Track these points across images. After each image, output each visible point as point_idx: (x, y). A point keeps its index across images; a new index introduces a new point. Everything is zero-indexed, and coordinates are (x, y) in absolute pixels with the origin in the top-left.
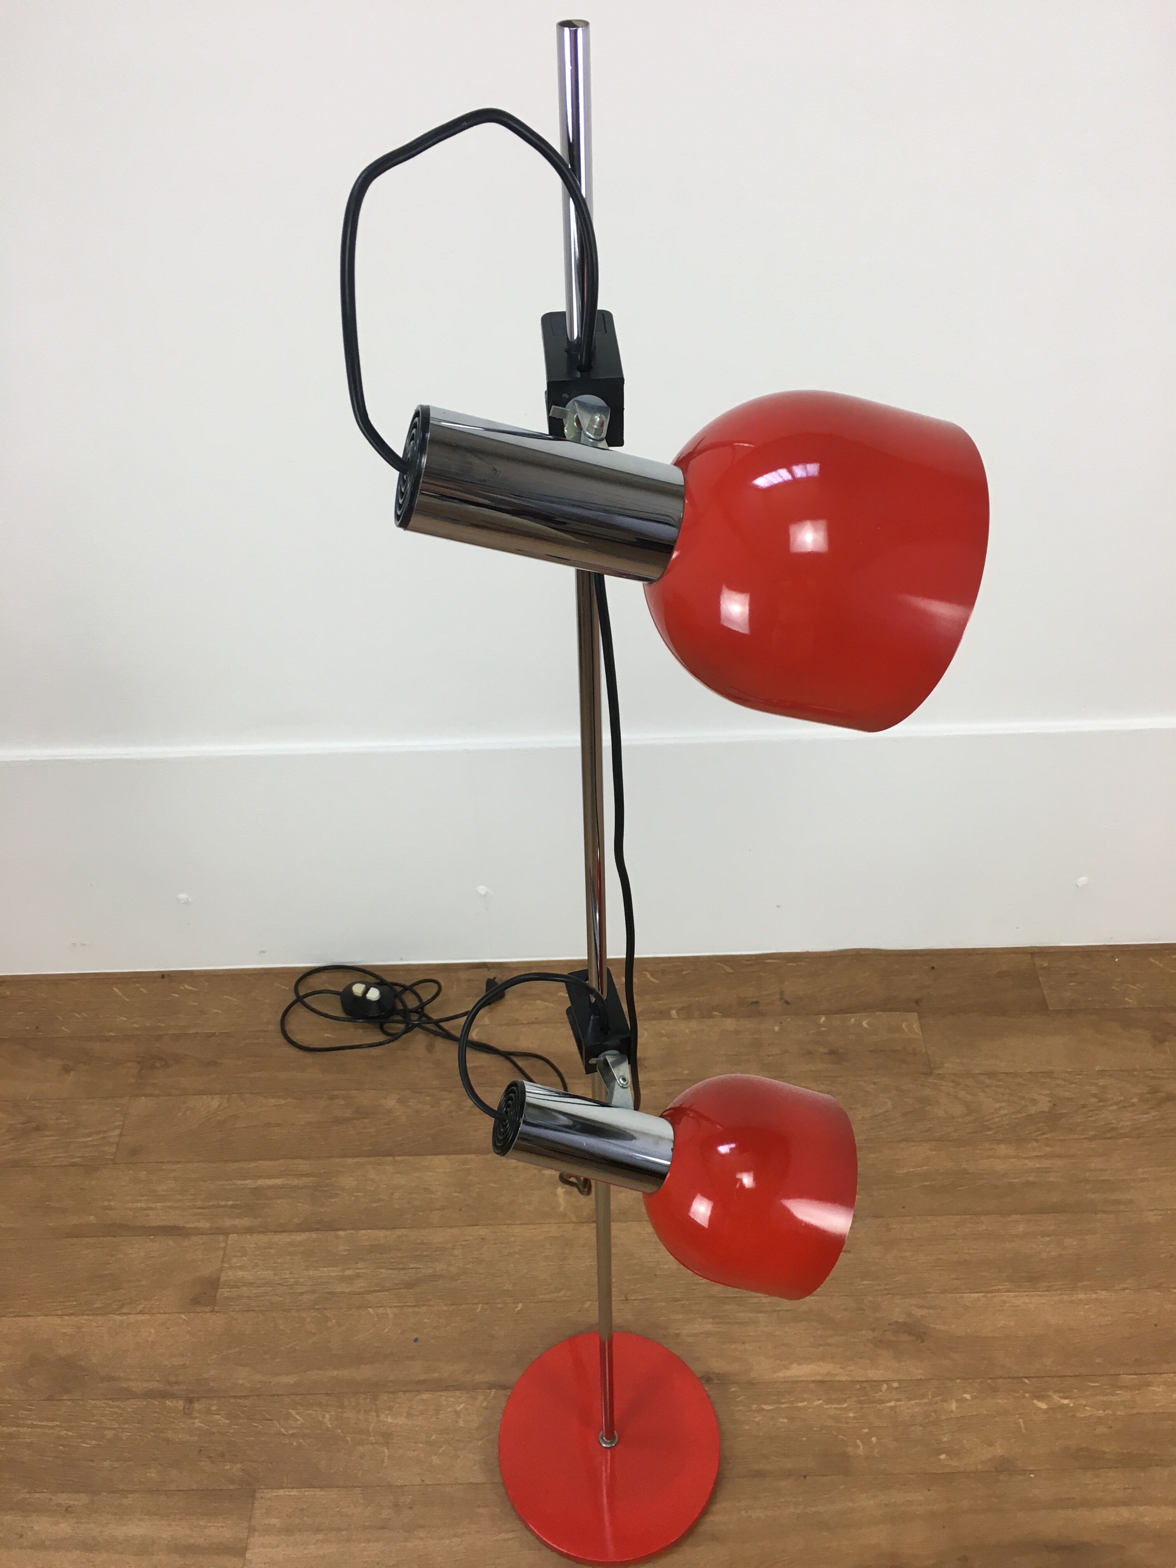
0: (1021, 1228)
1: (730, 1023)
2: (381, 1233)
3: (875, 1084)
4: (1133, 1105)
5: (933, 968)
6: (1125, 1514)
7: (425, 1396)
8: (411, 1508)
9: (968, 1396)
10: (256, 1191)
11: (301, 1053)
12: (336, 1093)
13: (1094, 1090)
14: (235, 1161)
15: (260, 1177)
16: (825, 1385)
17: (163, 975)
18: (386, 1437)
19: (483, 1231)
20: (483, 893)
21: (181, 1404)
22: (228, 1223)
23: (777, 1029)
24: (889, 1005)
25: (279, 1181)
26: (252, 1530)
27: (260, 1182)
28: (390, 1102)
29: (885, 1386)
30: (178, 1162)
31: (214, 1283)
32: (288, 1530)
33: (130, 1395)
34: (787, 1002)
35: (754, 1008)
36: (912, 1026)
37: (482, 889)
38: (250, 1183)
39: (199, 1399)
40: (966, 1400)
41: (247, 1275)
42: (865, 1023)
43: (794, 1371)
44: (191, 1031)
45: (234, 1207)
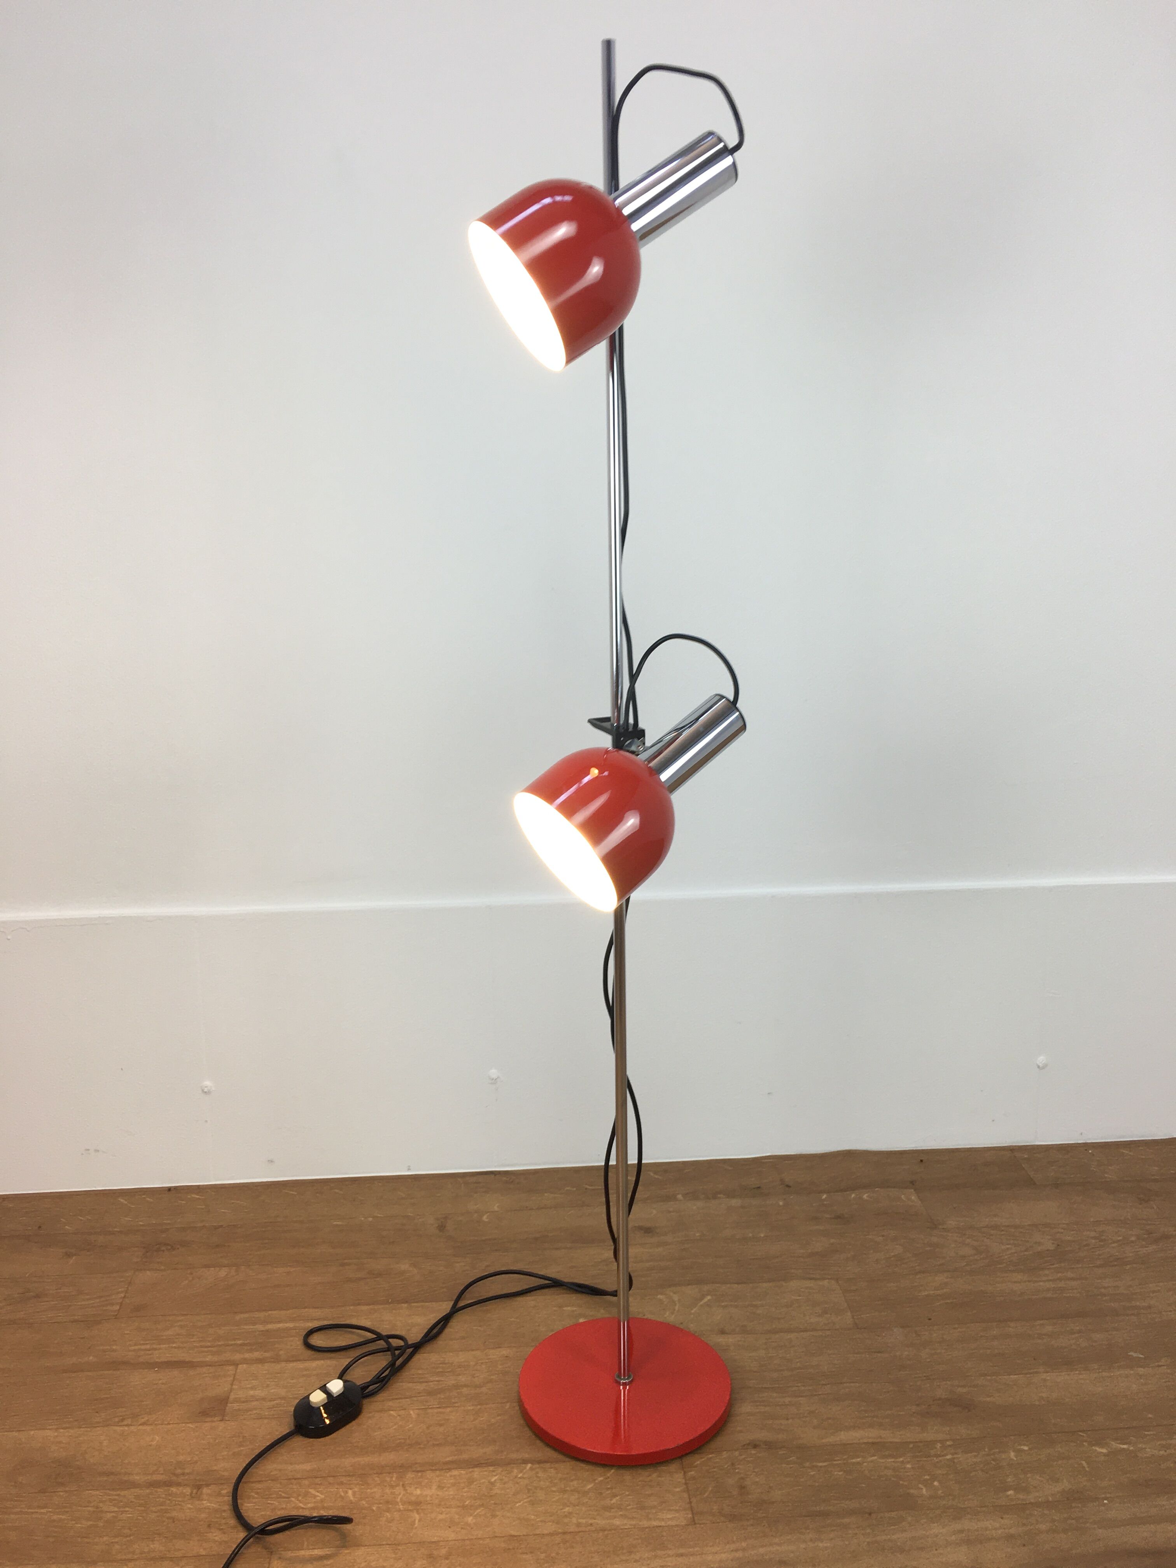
0: (1049, 1329)
1: (735, 1202)
3: (883, 1236)
4: (1132, 1242)
5: (922, 1161)
7: (455, 1472)
8: (447, 1559)
9: (1026, 1448)
10: (266, 1333)
13: (1093, 1234)
14: (243, 1312)
15: (271, 1323)
16: (878, 1446)
17: (169, 1189)
18: (417, 1504)
20: (494, 1076)
21: (187, 1490)
22: (237, 1357)
23: (781, 1203)
24: (886, 1184)
28: (404, 1266)
29: (939, 1445)
30: (184, 1315)
31: (223, 1401)
33: (132, 1485)
34: (788, 1186)
35: (758, 1191)
36: (910, 1198)
37: (494, 1073)
38: (260, 1327)
39: (208, 1485)
40: (1023, 1451)
41: (258, 1393)
42: (865, 1196)
43: (844, 1436)
44: (199, 1225)
45: (245, 1345)
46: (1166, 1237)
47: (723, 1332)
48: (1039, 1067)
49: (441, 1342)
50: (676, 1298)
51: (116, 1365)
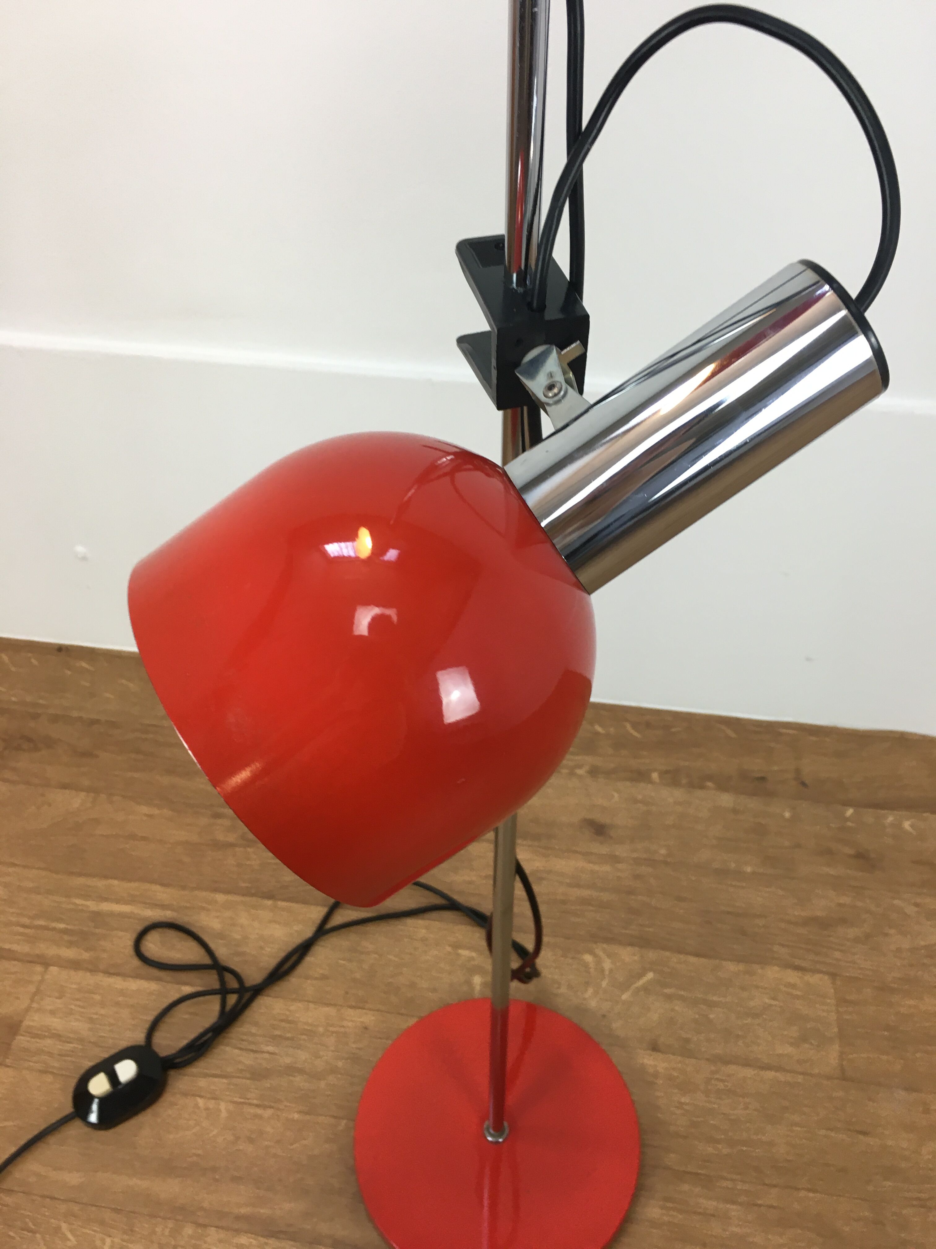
1: (726, 800)
3: (917, 905)
10: (97, 917)
14: (80, 875)
15: (106, 900)
17: (61, 649)
22: (52, 951)
23: (787, 815)
27: (106, 907)
30: (15, 865)
31: (13, 1027)
34: (804, 784)
35: (760, 785)
38: (92, 905)
41: (56, 1023)
42: (907, 825)
44: (75, 714)
45: (65, 932)
47: (655, 1048)
49: (294, 980)
50: (607, 964)
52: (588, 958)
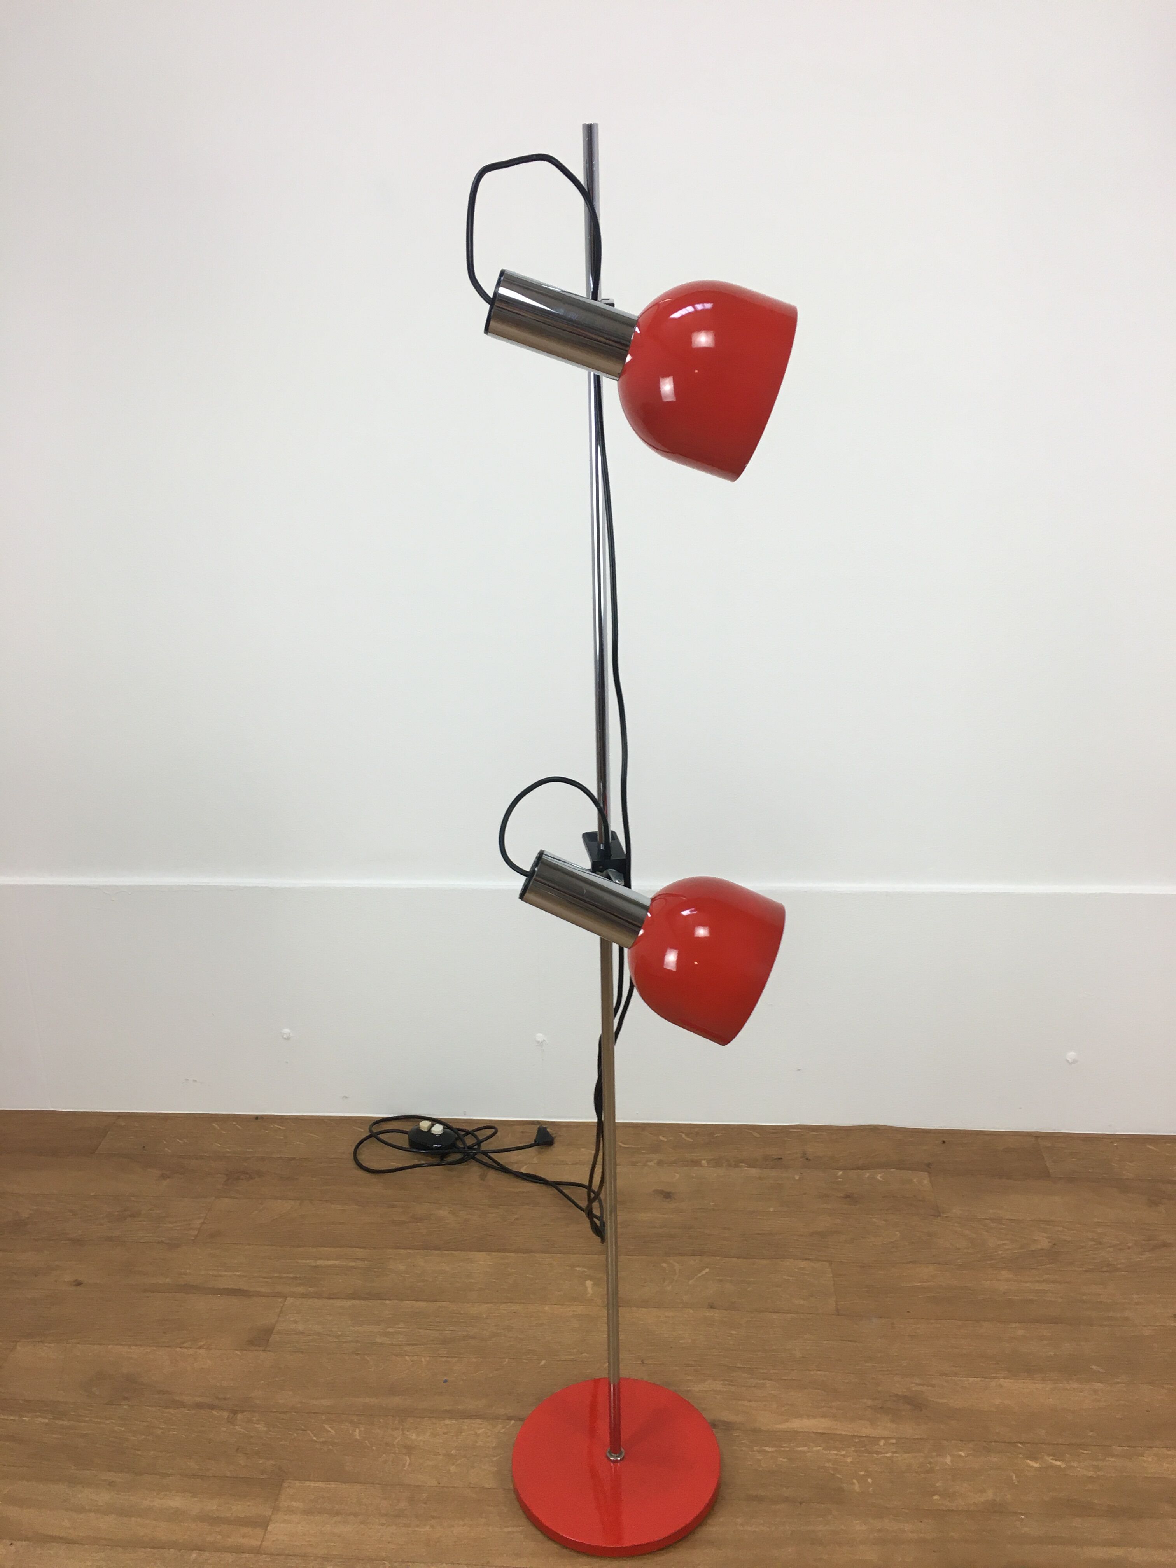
0: (1021, 1332)
1: (754, 1172)
2: (423, 1304)
3: (886, 1220)
4: (1129, 1247)
5: (944, 1142)
6: (1117, 1552)
7: (447, 1422)
8: (425, 1503)
9: (963, 1454)
10: (317, 1268)
11: (368, 1175)
12: (396, 1203)
13: (1092, 1236)
14: (298, 1246)
15: (321, 1259)
16: (824, 1437)
17: (257, 1117)
18: (409, 1449)
19: (515, 1307)
20: (540, 1040)
21: (225, 1414)
22: (287, 1290)
23: (797, 1177)
24: (900, 1165)
25: (336, 1262)
26: (276, 1509)
27: (319, 1262)
28: (443, 1213)
29: (882, 1443)
30: (250, 1245)
31: (268, 1331)
32: (308, 1512)
33: (181, 1405)
34: (807, 1159)
35: (778, 1162)
36: (922, 1181)
37: (540, 1037)
38: (311, 1263)
39: (243, 1412)
40: (961, 1456)
42: (879, 1177)
43: (796, 1424)
44: (275, 1156)
45: (295, 1278)
46: (1165, 1245)
48: (1068, 1061)
50: (677, 1266)
51: (188, 1288)
52: (664, 1265)
